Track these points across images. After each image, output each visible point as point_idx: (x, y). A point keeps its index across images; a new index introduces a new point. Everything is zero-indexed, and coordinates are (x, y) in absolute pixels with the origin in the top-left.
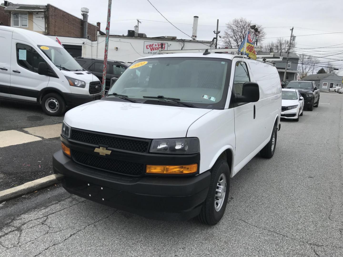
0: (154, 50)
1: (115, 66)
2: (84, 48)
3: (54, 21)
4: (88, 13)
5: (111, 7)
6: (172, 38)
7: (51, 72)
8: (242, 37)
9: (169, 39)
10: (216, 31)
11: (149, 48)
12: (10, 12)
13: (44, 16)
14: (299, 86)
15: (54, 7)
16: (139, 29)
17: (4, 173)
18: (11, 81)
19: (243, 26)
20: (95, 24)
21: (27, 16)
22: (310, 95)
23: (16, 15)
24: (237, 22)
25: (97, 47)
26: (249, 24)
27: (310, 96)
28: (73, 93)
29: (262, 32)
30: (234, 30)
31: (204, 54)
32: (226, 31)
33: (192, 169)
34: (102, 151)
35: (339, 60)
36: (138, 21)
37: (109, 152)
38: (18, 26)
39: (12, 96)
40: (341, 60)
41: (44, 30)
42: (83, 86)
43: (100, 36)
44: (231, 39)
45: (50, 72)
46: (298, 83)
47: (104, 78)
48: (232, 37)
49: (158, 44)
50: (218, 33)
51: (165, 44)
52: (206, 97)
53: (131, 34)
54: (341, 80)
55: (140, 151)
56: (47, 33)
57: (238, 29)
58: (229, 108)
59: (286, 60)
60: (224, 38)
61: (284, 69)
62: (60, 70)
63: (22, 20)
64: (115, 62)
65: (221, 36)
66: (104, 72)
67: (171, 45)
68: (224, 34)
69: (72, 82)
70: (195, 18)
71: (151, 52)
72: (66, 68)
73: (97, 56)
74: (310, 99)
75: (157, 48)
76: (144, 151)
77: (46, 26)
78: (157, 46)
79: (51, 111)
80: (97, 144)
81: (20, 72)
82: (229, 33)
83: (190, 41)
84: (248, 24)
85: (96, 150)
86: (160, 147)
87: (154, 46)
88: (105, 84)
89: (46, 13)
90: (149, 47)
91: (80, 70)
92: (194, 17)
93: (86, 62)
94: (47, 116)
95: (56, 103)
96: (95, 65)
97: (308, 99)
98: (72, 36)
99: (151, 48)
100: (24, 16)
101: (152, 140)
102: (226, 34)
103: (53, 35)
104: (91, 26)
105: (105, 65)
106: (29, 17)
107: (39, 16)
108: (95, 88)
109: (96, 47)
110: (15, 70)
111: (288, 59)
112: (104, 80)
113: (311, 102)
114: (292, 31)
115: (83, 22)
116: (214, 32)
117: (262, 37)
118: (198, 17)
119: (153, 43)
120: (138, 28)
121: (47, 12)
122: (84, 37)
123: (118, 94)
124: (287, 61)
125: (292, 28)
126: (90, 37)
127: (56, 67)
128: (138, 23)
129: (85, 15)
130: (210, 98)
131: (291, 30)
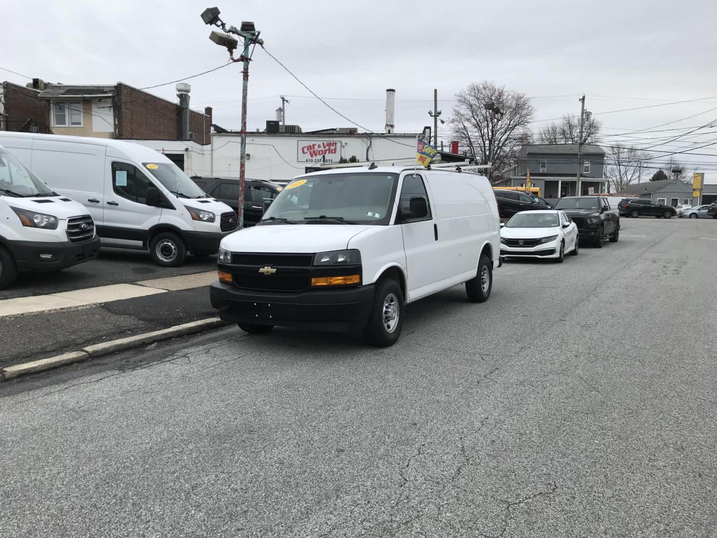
0: (316, 155)
1: (252, 189)
2: (188, 157)
3: (130, 112)
4: (189, 92)
5: (246, 99)
6: (349, 132)
7: (165, 202)
8: (488, 119)
9: (343, 134)
10: (433, 111)
11: (306, 153)
12: (48, 100)
13: (111, 105)
14: (577, 205)
15: (129, 87)
16: (285, 115)
17: (144, 320)
18: (105, 217)
19: (489, 96)
20: (203, 112)
21: (80, 107)
22: (593, 219)
23: (60, 104)
24: (476, 90)
25: (212, 154)
26: (501, 92)
27: (594, 221)
28: (197, 230)
29: (526, 107)
30: (471, 106)
31: (370, 169)
32: (457, 109)
33: (354, 279)
34: (267, 270)
35: (676, 153)
36: (283, 99)
37: (274, 270)
38: (65, 124)
39: (105, 241)
40: (679, 153)
41: (112, 130)
42: (211, 220)
43: (216, 136)
44: (467, 124)
45: (162, 201)
46: (574, 200)
47: (242, 206)
48: (468, 120)
49: (323, 144)
50: (437, 114)
51: (336, 143)
52: (370, 214)
53: (273, 129)
54: (689, 191)
55: (305, 266)
56: (120, 134)
57: (480, 102)
58: (394, 224)
59: (578, 158)
60: (453, 121)
61: (575, 175)
62: (177, 197)
63: (71, 114)
64: (252, 181)
65: (444, 120)
66: (241, 198)
67: (346, 144)
68: (453, 114)
69: (196, 214)
70: (389, 92)
71: (310, 158)
72: (184, 194)
73: (212, 171)
74: (595, 226)
75: (322, 151)
76: (309, 265)
77: (116, 123)
78: (322, 148)
79: (165, 260)
80: (262, 264)
81: (117, 204)
82: (462, 112)
83: (381, 136)
84: (499, 93)
85: (261, 270)
86: (323, 260)
87: (316, 147)
88: (243, 216)
89: (116, 100)
90: (308, 150)
91: (203, 197)
92: (388, 90)
93: (206, 183)
94: (159, 267)
95: (173, 247)
96: (220, 188)
97: (592, 227)
98: (163, 138)
99: (310, 152)
100: (74, 106)
101: (315, 254)
102: (457, 114)
103: (129, 137)
104: (194, 116)
105: (242, 187)
106: (84, 109)
107: (103, 106)
108: (229, 222)
109: (210, 155)
110: (110, 201)
111: (580, 156)
112: (240, 209)
113: (597, 232)
114: (583, 103)
115: (180, 110)
116: (429, 113)
117: (528, 117)
118: (393, 90)
119: (314, 143)
120: (284, 112)
121: (117, 98)
122: (184, 137)
123: (276, 217)
124: (579, 160)
125: (581, 98)
126: (193, 136)
127: (171, 194)
128: (283, 103)
129: (184, 97)
130: (374, 215)
131: (581, 100)
